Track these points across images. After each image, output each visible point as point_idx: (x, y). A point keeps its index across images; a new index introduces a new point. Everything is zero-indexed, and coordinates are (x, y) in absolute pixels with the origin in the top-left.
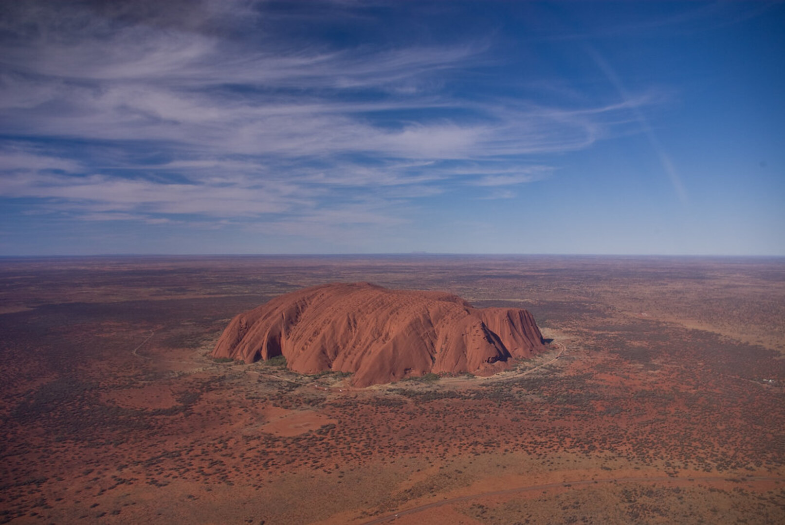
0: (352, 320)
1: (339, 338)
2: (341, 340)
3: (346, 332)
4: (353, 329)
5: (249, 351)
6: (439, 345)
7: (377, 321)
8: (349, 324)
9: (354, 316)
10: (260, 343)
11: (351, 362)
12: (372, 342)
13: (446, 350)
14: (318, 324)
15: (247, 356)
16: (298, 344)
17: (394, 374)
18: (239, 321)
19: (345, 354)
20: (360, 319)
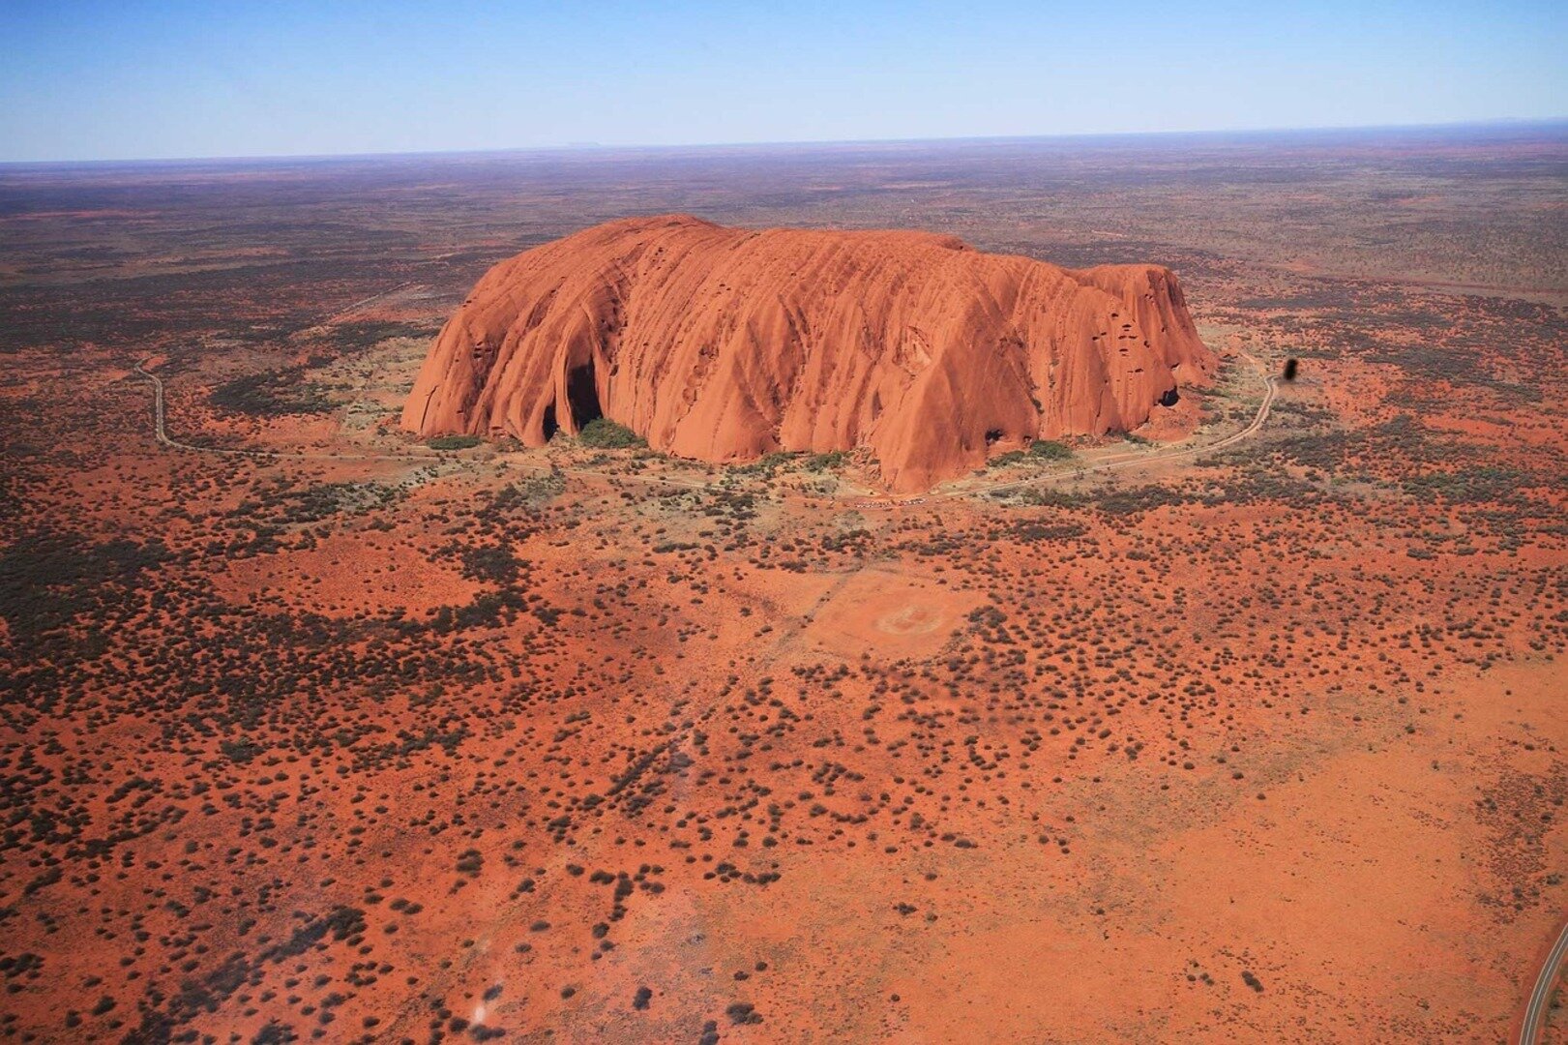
0: (794, 313)
1: (775, 366)
2: (781, 368)
3: (787, 350)
4: (804, 339)
5: (526, 413)
6: (1041, 368)
7: (865, 314)
8: (792, 324)
9: (795, 301)
10: (547, 388)
11: (834, 424)
12: (870, 369)
13: (1064, 379)
14: (704, 329)
15: (524, 427)
16: (663, 387)
17: (968, 449)
18: (465, 332)
19: (808, 404)
20: (812, 307)
